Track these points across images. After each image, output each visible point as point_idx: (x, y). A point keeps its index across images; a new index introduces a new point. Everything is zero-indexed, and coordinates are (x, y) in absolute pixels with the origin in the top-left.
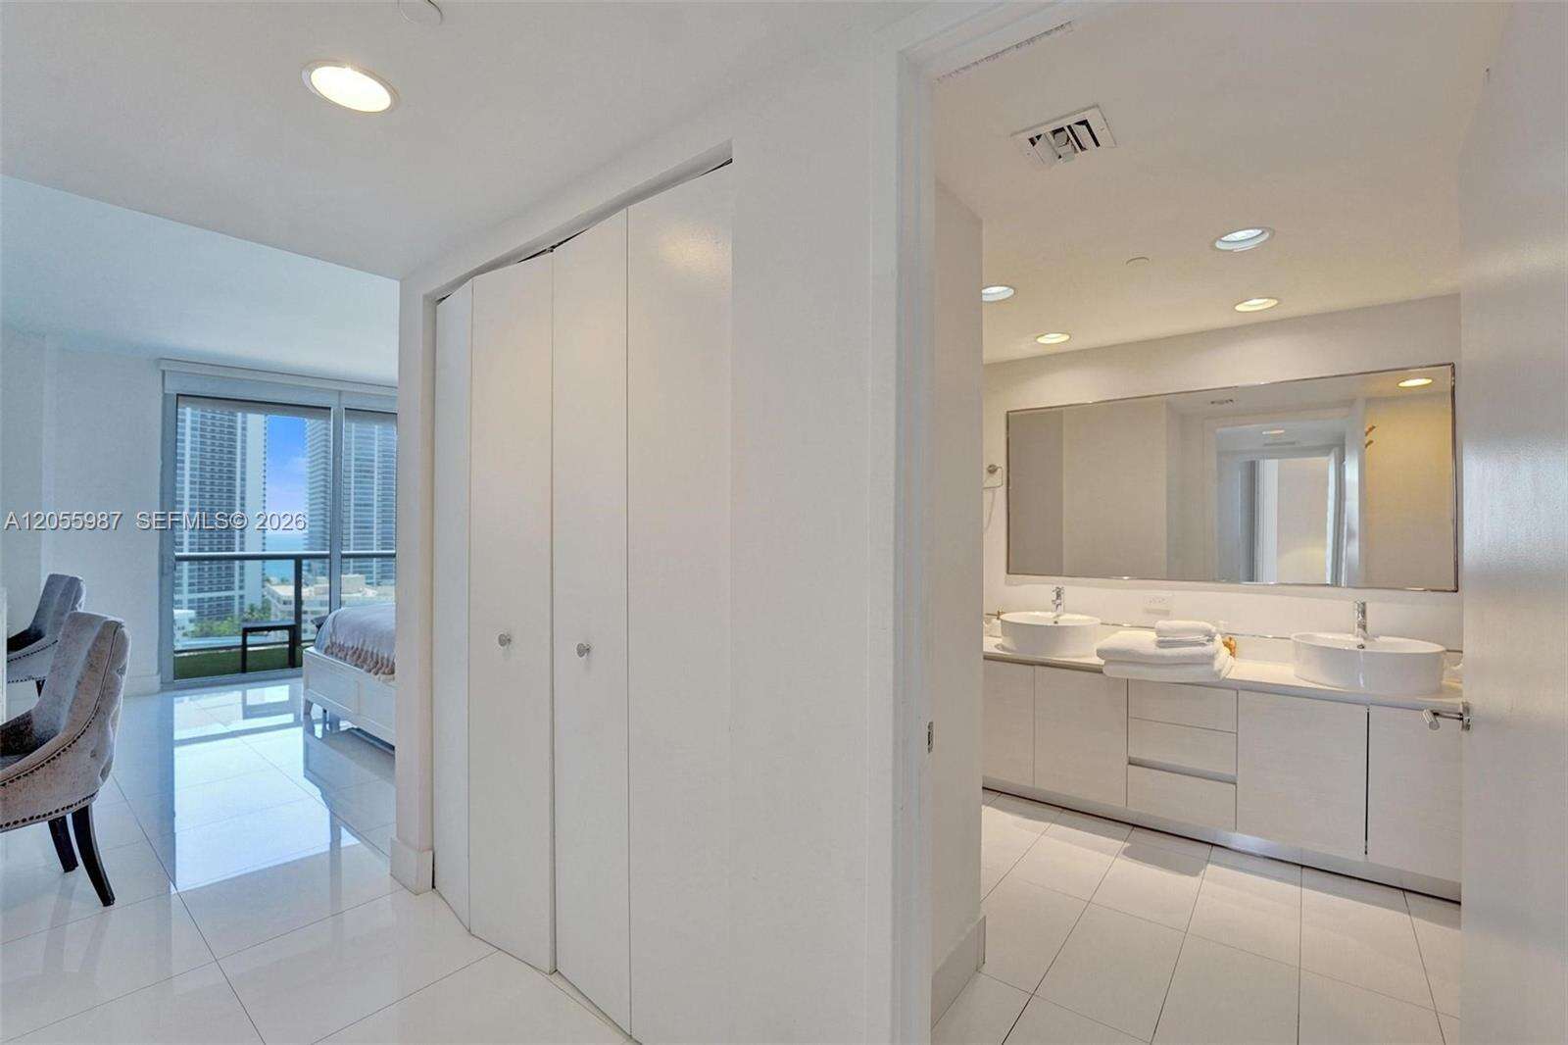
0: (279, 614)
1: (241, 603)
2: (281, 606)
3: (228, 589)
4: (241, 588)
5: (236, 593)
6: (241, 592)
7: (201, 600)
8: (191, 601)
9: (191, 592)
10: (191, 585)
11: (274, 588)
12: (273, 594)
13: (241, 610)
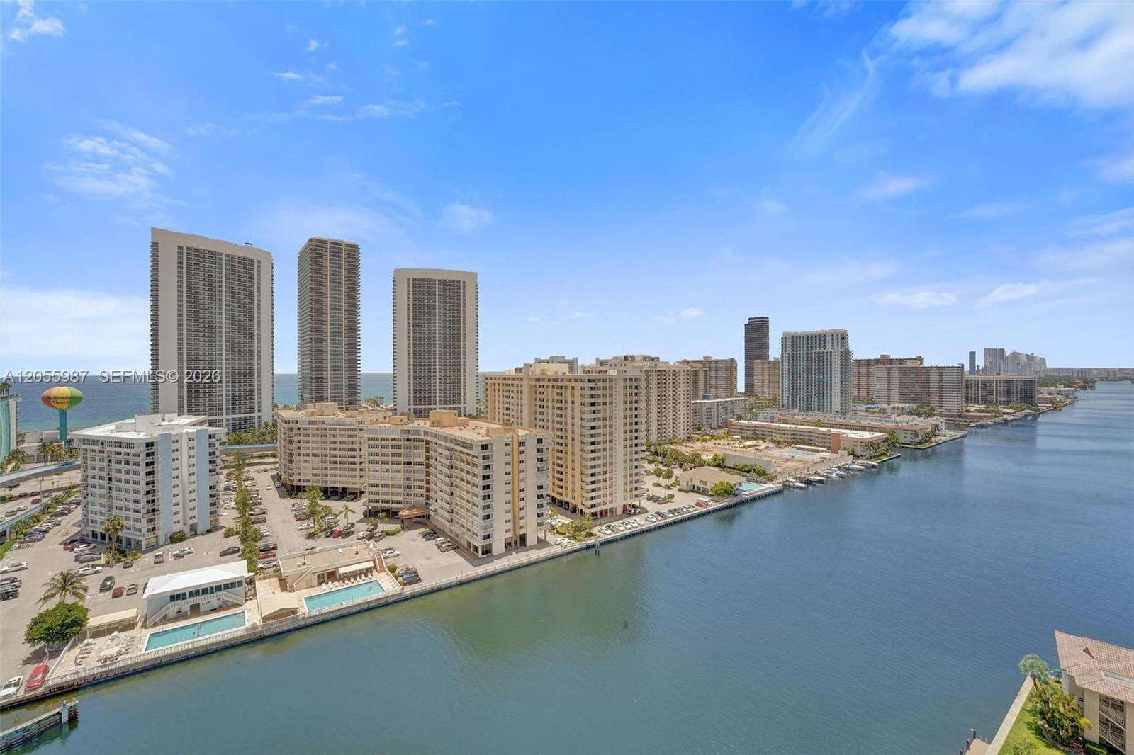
0: (282, 429)
1: (260, 422)
2: (284, 424)
3: (251, 412)
4: (259, 411)
5: (256, 414)
6: (259, 414)
7: (234, 420)
8: (227, 420)
9: (228, 414)
10: (228, 409)
11: (279, 412)
12: (278, 416)
13: (260, 426)
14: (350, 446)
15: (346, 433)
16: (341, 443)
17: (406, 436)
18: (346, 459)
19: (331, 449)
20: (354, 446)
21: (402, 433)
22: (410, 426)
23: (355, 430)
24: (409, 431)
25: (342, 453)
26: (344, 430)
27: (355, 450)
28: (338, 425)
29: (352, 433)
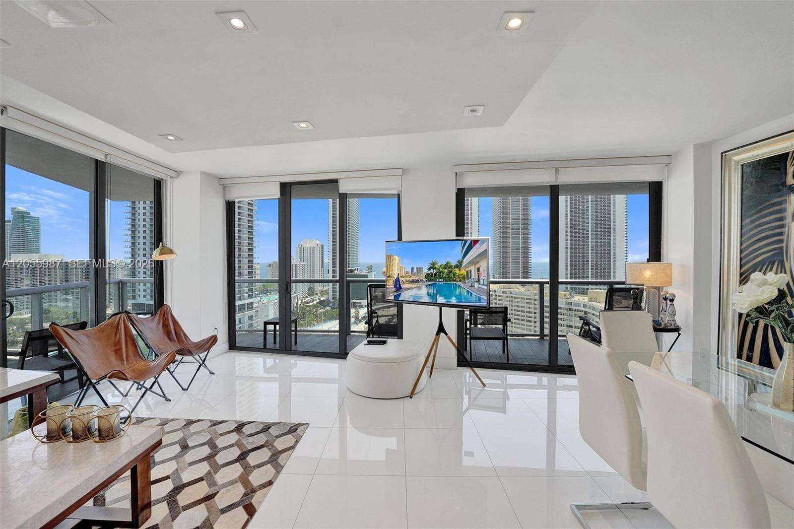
14: (528, 310)
15: (526, 301)
16: (522, 307)
17: (569, 307)
18: (525, 318)
19: (515, 310)
20: (531, 310)
21: (566, 304)
22: (572, 300)
23: (531, 299)
24: (571, 303)
25: (522, 313)
26: (524, 299)
27: (531, 313)
28: (520, 295)
29: (528, 301)
